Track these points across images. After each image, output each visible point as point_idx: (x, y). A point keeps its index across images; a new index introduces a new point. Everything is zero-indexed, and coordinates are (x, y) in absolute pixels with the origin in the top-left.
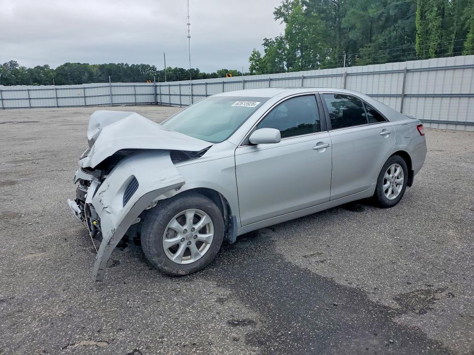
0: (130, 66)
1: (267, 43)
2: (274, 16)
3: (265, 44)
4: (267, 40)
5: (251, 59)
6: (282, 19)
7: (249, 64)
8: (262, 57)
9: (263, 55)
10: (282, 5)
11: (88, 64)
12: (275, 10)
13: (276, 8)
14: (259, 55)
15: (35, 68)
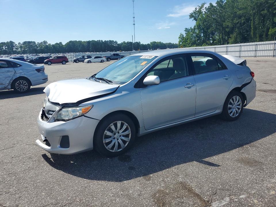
0: (104, 41)
1: (186, 30)
2: (189, 17)
3: (185, 31)
4: (186, 29)
5: (179, 38)
6: (193, 19)
7: (178, 40)
8: (184, 36)
9: (185, 35)
10: (193, 12)
11: (81, 41)
12: (189, 15)
13: (190, 14)
14: (183, 36)
15: (55, 44)
